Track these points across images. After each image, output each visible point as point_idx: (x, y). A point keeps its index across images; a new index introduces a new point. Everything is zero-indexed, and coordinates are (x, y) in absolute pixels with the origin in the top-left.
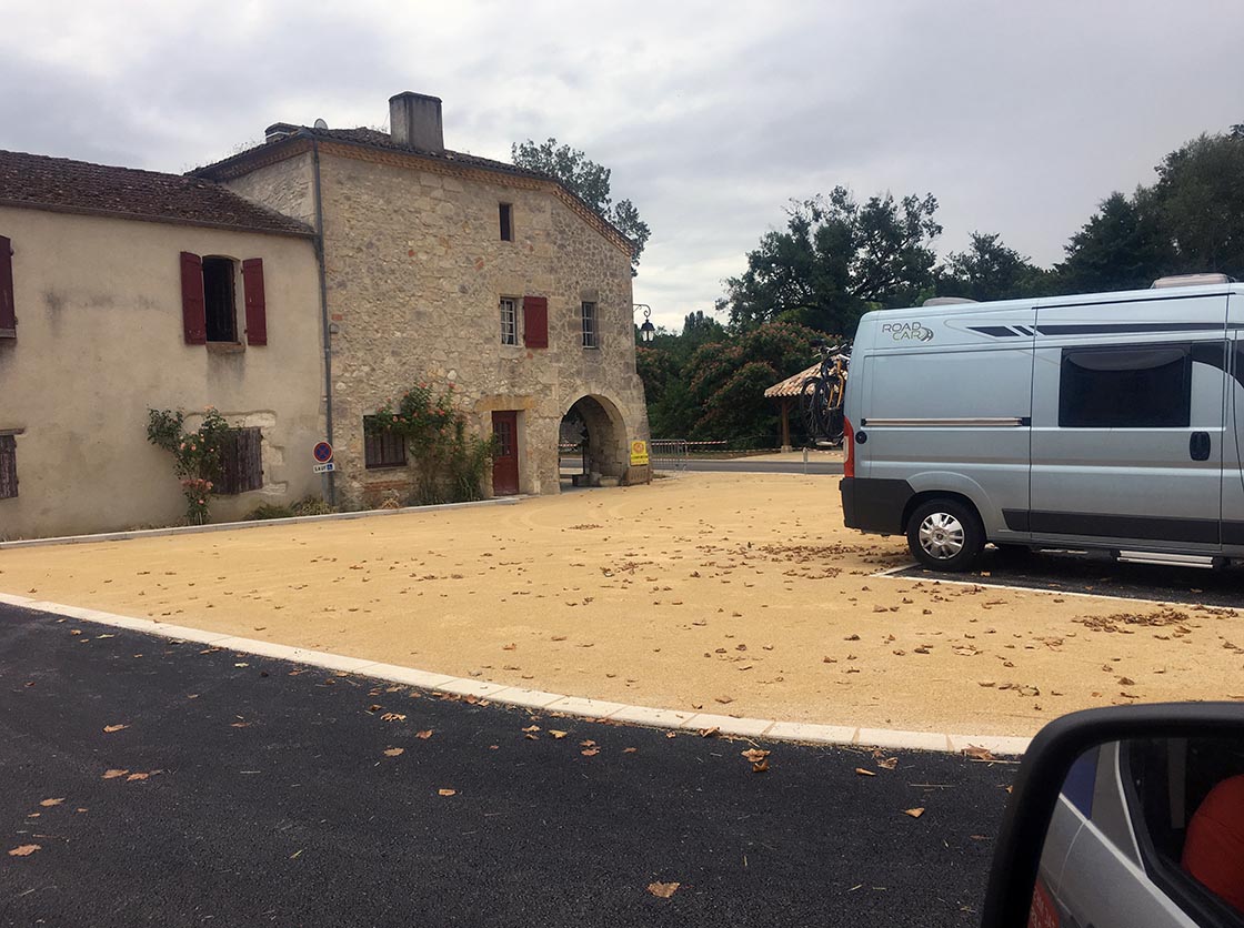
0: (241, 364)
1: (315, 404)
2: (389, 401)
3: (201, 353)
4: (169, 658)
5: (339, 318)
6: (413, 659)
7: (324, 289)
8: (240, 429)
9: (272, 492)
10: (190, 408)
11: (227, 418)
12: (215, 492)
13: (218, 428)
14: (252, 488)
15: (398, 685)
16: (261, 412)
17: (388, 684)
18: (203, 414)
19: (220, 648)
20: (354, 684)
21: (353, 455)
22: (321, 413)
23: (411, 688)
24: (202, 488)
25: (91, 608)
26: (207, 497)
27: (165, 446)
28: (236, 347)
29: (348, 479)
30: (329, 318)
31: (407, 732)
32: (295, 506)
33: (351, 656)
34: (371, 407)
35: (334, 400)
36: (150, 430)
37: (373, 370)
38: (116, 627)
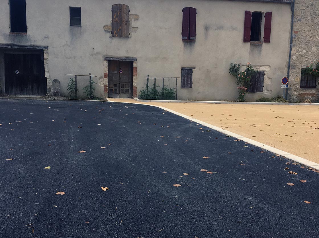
0: (260, 49)
1: (285, 64)
2: (312, 64)
3: (248, 45)
4: (225, 140)
5: (297, 32)
6: (305, 155)
7: (292, 22)
8: (258, 71)
9: (266, 93)
10: (243, 63)
11: (254, 67)
12: (248, 91)
13: (250, 70)
14: (260, 91)
15: (297, 163)
16: (266, 66)
17: (294, 162)
18: (246, 66)
19: (240, 140)
20: (281, 159)
21: (296, 83)
22: (286, 67)
23: (301, 164)
24: (244, 90)
25: (206, 122)
26: (245, 93)
27: (234, 75)
28: (259, 43)
29: (293, 91)
30: (293, 32)
31: (297, 179)
32: (273, 99)
33: (282, 150)
34: (305, 66)
35: (291, 62)
36: (230, 70)
37: (307, 52)
38: (212, 129)
